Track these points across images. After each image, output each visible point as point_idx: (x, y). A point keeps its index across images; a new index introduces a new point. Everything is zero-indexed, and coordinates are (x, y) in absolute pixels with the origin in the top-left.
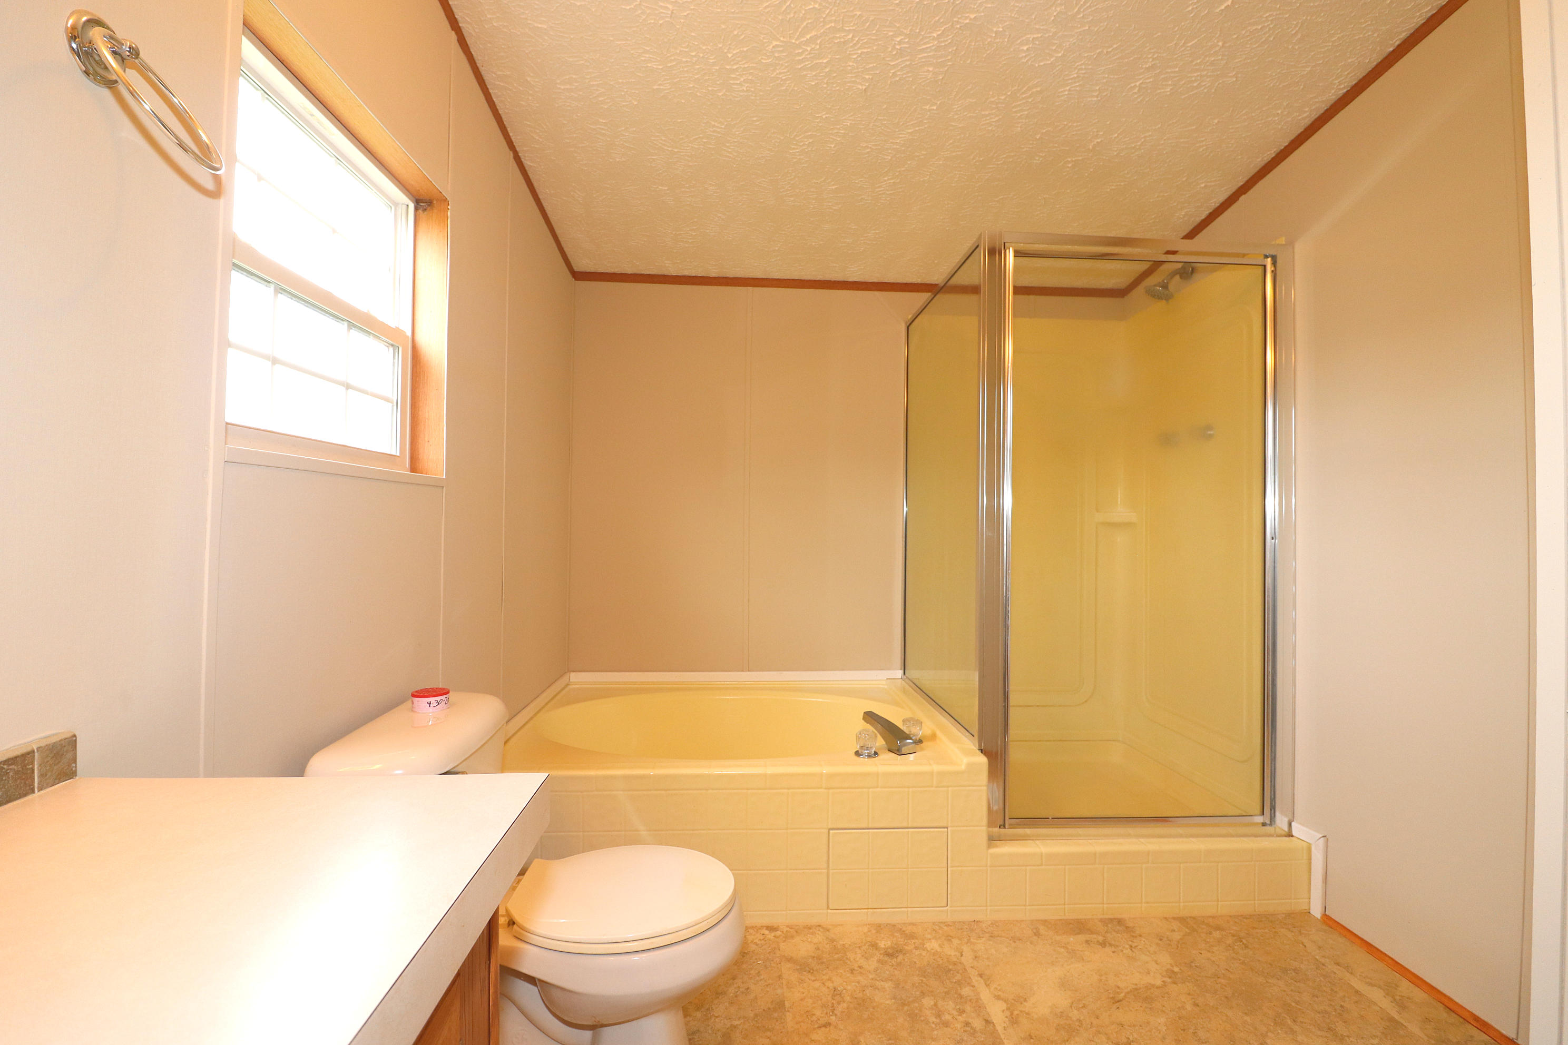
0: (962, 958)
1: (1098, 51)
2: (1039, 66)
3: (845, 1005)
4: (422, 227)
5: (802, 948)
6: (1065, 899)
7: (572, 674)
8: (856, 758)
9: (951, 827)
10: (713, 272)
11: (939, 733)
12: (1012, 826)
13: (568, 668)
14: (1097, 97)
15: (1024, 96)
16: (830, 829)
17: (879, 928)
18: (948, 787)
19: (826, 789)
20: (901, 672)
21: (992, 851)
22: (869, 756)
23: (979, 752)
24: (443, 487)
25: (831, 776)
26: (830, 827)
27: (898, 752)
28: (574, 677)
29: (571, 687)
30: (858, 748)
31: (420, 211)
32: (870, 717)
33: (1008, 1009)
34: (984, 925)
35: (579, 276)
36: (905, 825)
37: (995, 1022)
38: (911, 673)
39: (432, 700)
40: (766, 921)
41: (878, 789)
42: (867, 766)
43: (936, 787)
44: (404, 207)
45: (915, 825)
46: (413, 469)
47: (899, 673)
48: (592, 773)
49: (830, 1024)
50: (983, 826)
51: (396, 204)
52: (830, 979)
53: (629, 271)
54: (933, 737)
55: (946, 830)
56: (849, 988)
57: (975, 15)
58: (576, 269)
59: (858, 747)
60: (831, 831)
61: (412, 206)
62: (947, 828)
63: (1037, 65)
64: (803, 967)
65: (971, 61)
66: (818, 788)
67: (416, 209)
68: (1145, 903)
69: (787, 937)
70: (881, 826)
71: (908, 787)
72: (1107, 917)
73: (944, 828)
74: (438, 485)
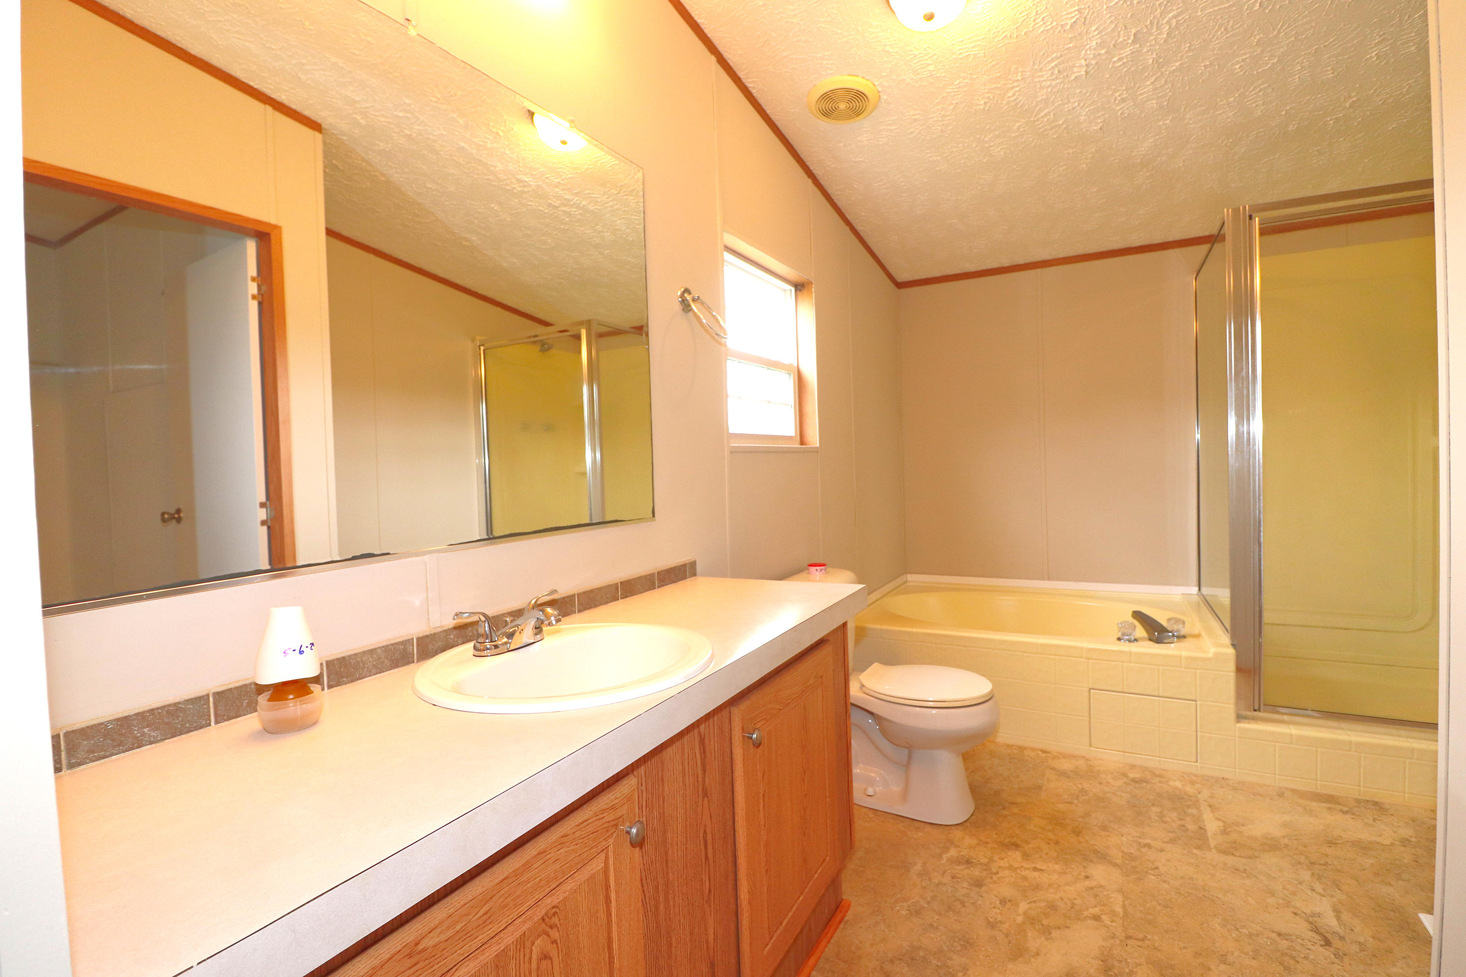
0: (1199, 795)
1: (1315, 48)
2: (1257, 73)
3: (1087, 797)
4: (799, 299)
5: (1065, 765)
6: (1316, 775)
7: (909, 576)
8: (1118, 642)
9: (1200, 701)
10: (1006, 263)
11: (1203, 633)
12: (1265, 711)
13: (906, 572)
14: (1332, 73)
15: (1253, 93)
16: (1090, 689)
17: (1133, 767)
18: (1196, 669)
19: (1086, 658)
20: (1197, 588)
21: (1238, 725)
22: (1130, 641)
23: (1231, 646)
24: (818, 452)
25: (1090, 650)
26: (1090, 687)
27: (1158, 641)
28: (910, 577)
29: (908, 584)
30: (1119, 635)
31: (798, 292)
32: (1138, 615)
33: (1224, 826)
34: (1231, 782)
35: (900, 285)
36: (1156, 694)
37: (1207, 829)
38: (1205, 590)
39: (818, 568)
40: (1040, 746)
41: (1131, 664)
42: (1125, 647)
43: (1186, 668)
44: (789, 292)
45: (1165, 695)
46: (802, 442)
47: (1195, 590)
48: (915, 630)
49: (1072, 803)
50: (1230, 704)
51: (785, 290)
52: (1081, 784)
53: (938, 274)
54: (1197, 636)
55: (1194, 702)
56: (1094, 790)
57: (1179, 63)
58: (899, 280)
59: (1120, 633)
60: (1092, 691)
61: (793, 289)
62: (1196, 701)
63: (1255, 73)
64: (1063, 774)
65: (1189, 88)
66: (1080, 657)
67: (796, 290)
68: (1408, 793)
69: (1055, 758)
70: (1134, 691)
71: (1159, 665)
72: (1362, 798)
73: (1192, 701)
74: (815, 451)
